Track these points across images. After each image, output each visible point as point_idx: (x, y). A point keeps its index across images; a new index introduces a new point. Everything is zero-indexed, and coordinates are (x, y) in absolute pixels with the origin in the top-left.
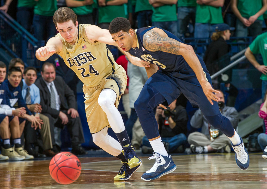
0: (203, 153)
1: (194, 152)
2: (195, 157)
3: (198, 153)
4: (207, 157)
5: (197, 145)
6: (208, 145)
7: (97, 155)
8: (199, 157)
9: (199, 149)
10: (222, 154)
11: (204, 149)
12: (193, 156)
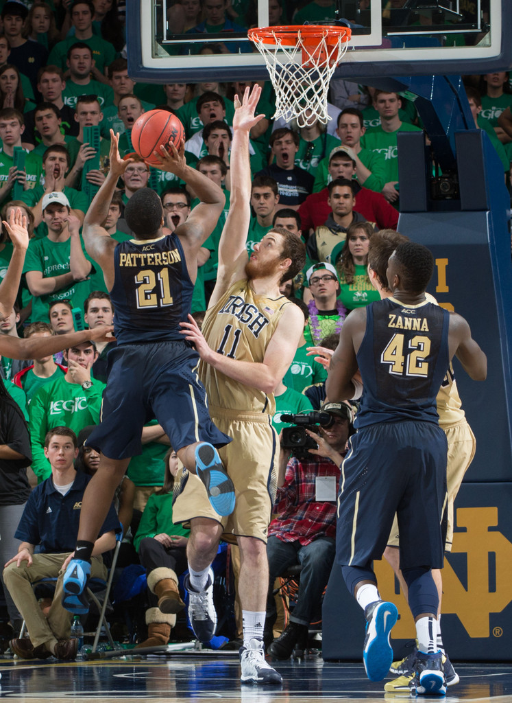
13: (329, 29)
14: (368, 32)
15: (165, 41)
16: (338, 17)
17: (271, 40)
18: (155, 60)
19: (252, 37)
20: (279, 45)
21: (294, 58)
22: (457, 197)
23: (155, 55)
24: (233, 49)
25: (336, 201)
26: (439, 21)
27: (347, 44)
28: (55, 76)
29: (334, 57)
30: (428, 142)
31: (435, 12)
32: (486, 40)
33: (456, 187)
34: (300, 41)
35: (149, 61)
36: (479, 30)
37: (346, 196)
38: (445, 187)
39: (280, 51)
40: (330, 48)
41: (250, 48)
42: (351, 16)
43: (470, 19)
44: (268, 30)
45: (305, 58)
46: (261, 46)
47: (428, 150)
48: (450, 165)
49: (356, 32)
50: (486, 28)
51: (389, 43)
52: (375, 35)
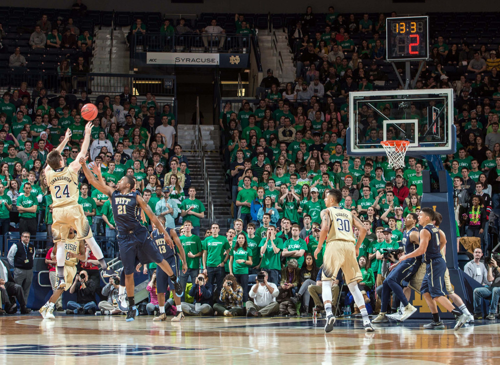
0: (109, 315)
1: (103, 314)
2: (104, 318)
3: (105, 315)
4: (111, 318)
5: (105, 310)
6: (112, 310)
7: (36, 314)
8: (106, 317)
9: (106, 312)
10: (122, 316)
11: (110, 312)
12: (103, 316)
13: (404, 142)
14: (414, 142)
15: (357, 145)
16: (406, 138)
17: (387, 145)
18: (354, 150)
19: (382, 144)
20: (389, 146)
21: (394, 150)
22: (439, 188)
23: (354, 148)
24: (375, 147)
25: (411, 190)
26: (434, 139)
27: (408, 146)
28: (327, 154)
29: (405, 150)
30: (431, 173)
31: (433, 137)
32: (447, 145)
33: (438, 186)
34: (395, 145)
35: (353, 150)
36: (445, 142)
37: (414, 189)
38: (435, 186)
39: (390, 148)
40: (404, 147)
41: (381, 147)
42: (409, 138)
43: (442, 139)
44: (386, 142)
45: (396, 150)
46: (384, 146)
47: (431, 175)
48: (437, 180)
49: (410, 142)
50: (447, 142)
51: (420, 146)
52: (416, 144)
